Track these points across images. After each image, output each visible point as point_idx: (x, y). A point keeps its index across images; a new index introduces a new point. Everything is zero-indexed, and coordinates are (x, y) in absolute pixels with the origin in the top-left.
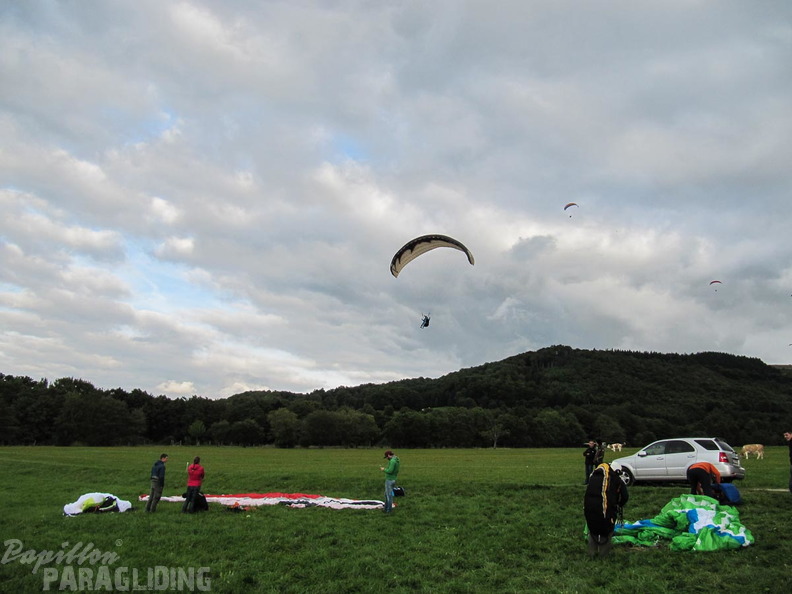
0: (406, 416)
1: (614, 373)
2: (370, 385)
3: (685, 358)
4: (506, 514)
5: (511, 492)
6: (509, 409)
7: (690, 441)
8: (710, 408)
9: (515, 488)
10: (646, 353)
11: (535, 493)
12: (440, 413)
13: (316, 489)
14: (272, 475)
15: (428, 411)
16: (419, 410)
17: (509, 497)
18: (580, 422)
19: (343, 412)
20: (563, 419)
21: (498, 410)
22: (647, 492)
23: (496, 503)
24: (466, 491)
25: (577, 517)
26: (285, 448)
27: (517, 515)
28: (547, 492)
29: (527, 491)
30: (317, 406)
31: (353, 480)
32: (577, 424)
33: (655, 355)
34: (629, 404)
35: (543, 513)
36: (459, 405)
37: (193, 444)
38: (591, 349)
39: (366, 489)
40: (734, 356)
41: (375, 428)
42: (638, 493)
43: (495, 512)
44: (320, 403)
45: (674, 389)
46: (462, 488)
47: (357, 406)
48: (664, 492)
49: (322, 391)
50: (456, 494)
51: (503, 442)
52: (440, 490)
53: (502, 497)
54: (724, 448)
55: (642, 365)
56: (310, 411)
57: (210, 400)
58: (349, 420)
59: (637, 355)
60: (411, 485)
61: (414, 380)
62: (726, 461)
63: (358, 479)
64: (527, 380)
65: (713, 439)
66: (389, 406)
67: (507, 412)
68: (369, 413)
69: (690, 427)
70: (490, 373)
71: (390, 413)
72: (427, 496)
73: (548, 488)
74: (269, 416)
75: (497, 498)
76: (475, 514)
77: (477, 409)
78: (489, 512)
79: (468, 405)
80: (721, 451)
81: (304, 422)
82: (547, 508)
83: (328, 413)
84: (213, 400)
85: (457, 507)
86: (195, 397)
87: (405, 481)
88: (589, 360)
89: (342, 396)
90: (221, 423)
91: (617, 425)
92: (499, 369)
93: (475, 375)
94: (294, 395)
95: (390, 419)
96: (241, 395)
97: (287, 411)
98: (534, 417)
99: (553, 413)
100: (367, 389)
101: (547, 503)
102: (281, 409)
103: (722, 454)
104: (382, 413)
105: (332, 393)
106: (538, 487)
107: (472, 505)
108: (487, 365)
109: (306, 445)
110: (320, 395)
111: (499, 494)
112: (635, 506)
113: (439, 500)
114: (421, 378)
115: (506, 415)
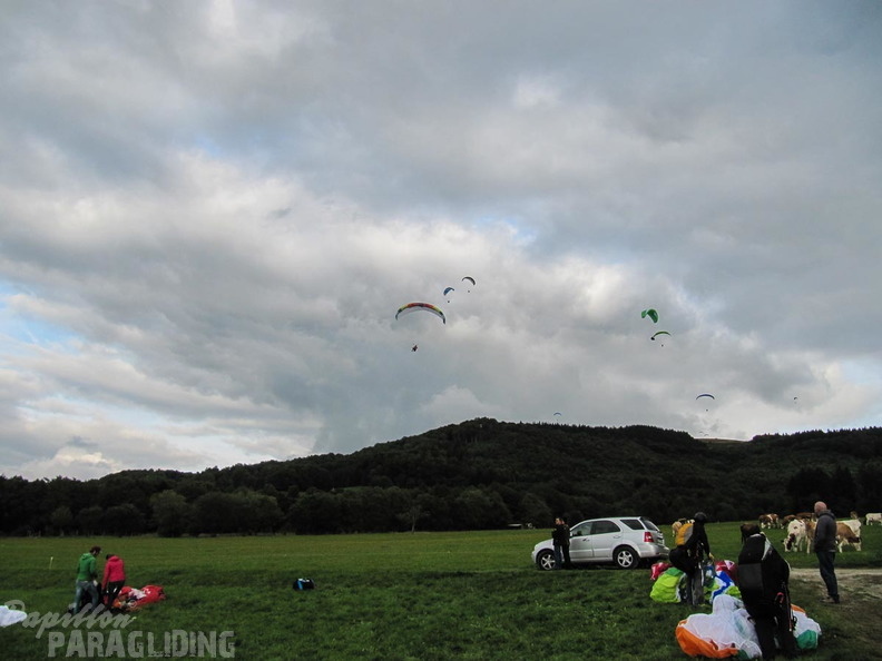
0: (314, 498)
1: (540, 447)
2: (272, 461)
3: (613, 431)
4: (427, 604)
5: (431, 581)
6: (430, 489)
7: (616, 521)
8: (638, 484)
9: (436, 576)
10: (574, 426)
11: (458, 581)
12: (351, 494)
13: (211, 584)
14: (158, 569)
15: (338, 492)
16: (328, 490)
17: (428, 586)
18: (505, 502)
19: (240, 493)
20: (488, 498)
21: (416, 489)
22: (573, 576)
23: (415, 593)
24: (383, 580)
25: (501, 605)
26: (170, 536)
27: (438, 605)
28: (470, 579)
29: (449, 579)
30: (209, 487)
31: (255, 572)
32: (503, 504)
33: (583, 429)
34: (557, 482)
35: (465, 604)
36: (373, 485)
37: (56, 534)
38: (517, 422)
39: (270, 582)
40: (661, 430)
41: (278, 512)
42: (564, 577)
43: (415, 603)
44: (213, 484)
45: (602, 465)
46: (378, 578)
47: (257, 486)
48: (589, 576)
49: (216, 469)
50: (372, 584)
51: (423, 525)
52: (354, 581)
53: (421, 587)
54: (649, 527)
55: (571, 440)
56: (201, 493)
57: (79, 482)
58: (248, 503)
59: (565, 428)
60: (321, 576)
61: (323, 456)
62: (651, 541)
63: (260, 572)
64: (449, 456)
65: (638, 519)
66: (294, 486)
67: (427, 492)
68: (270, 495)
69: (618, 504)
70: (408, 448)
71: (295, 494)
72: (340, 587)
73: (471, 575)
74: (153, 499)
75: (415, 587)
76: (394, 605)
77: (393, 489)
78: (408, 603)
79: (384, 486)
80: (646, 530)
81: (194, 506)
82: (470, 596)
83: (224, 495)
84: (83, 481)
85: (373, 599)
86: (59, 478)
87: (314, 572)
88: (515, 434)
89: (239, 475)
90: (92, 509)
91: (545, 505)
92: (417, 443)
93: (393, 451)
94: (182, 475)
95: (294, 502)
96: (117, 474)
97: (173, 494)
98: (456, 497)
99: (476, 492)
100: (270, 468)
101: (469, 591)
102: (165, 492)
103: (648, 534)
104: (286, 494)
105: (226, 470)
106: (460, 574)
107: (388, 597)
108: (405, 439)
109: (195, 533)
110: (213, 474)
111: (419, 584)
112: (561, 591)
113: (353, 592)
114: (331, 455)
115: (427, 495)
